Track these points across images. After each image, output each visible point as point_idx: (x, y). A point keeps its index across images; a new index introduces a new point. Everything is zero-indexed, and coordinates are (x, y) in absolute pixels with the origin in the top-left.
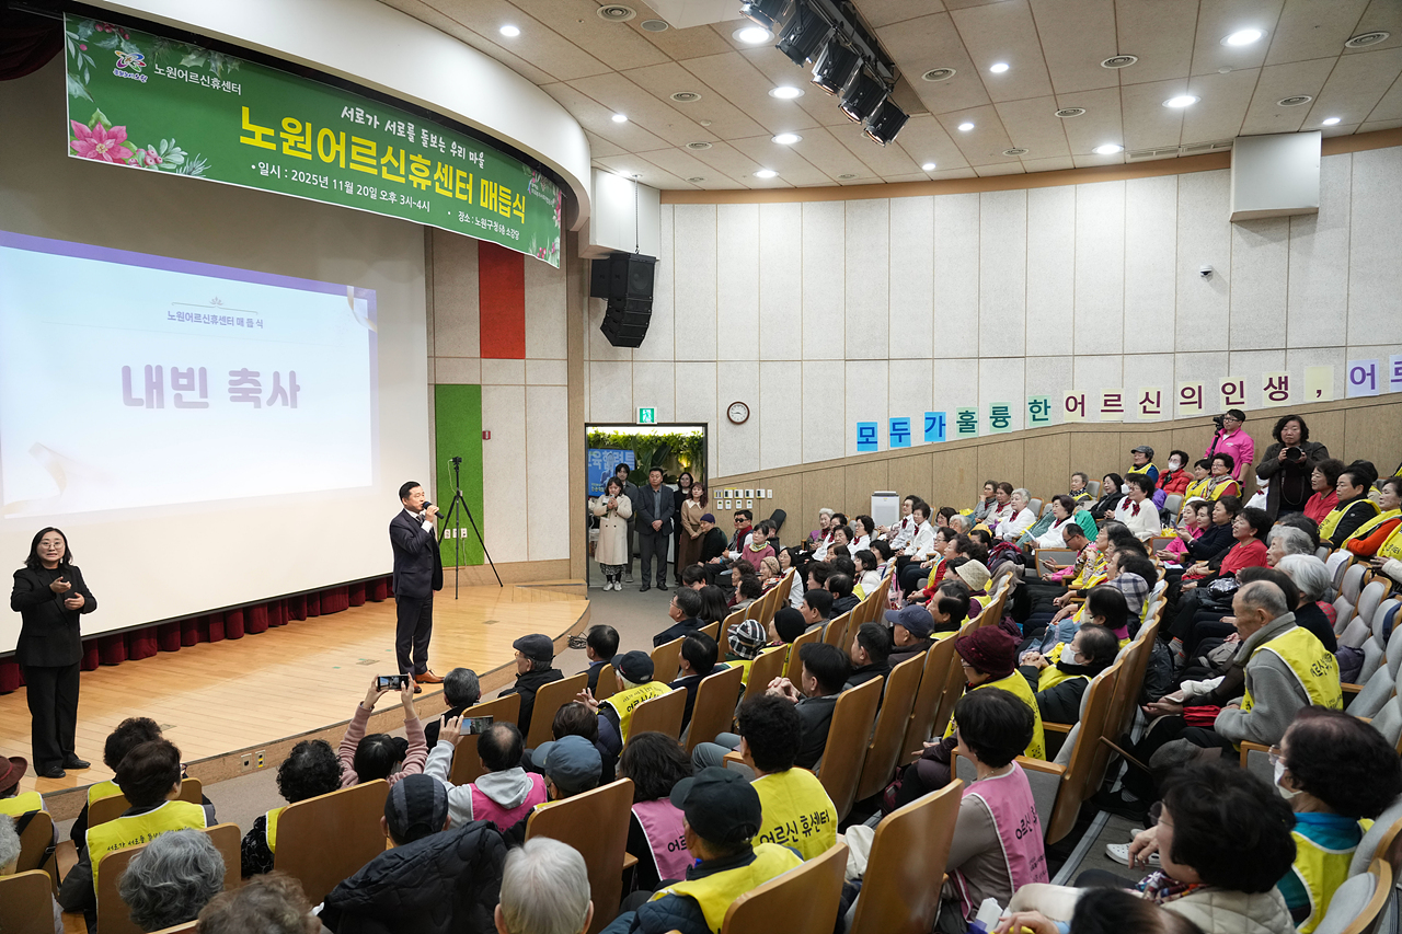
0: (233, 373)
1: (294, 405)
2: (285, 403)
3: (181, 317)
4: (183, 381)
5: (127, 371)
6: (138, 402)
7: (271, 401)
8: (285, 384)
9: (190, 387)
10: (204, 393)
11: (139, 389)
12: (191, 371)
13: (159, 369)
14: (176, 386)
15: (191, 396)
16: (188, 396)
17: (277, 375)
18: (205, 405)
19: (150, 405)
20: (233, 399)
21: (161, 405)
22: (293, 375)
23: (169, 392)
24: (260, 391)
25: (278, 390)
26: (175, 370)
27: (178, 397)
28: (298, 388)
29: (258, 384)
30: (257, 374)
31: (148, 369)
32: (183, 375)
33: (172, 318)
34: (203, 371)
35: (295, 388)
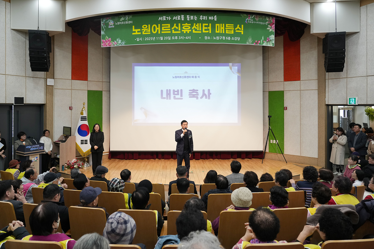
0: (190, 90)
1: (209, 98)
2: (206, 98)
3: (176, 77)
4: (176, 93)
5: (162, 91)
6: (164, 98)
7: (202, 98)
8: (206, 92)
9: (178, 94)
10: (181, 96)
11: (165, 95)
12: (178, 90)
13: (170, 90)
14: (174, 94)
15: (179, 96)
16: (177, 96)
17: (204, 91)
18: (182, 99)
19: (167, 99)
20: (190, 97)
21: (170, 99)
22: (209, 90)
23: (172, 96)
24: (198, 95)
25: (204, 94)
26: (174, 90)
27: (174, 97)
28: (211, 94)
29: (198, 93)
30: (198, 90)
31: (167, 90)
32: (176, 91)
33: (173, 78)
34: (181, 90)
35: (209, 94)
